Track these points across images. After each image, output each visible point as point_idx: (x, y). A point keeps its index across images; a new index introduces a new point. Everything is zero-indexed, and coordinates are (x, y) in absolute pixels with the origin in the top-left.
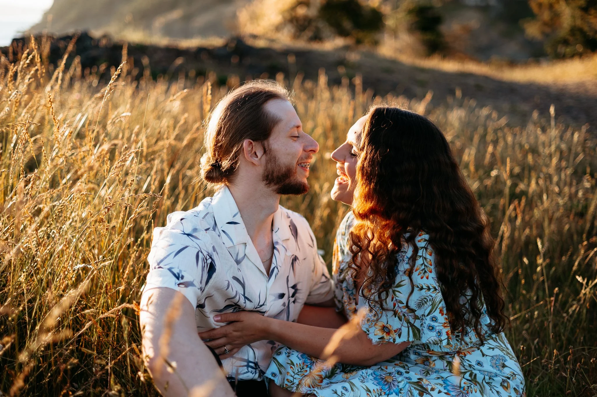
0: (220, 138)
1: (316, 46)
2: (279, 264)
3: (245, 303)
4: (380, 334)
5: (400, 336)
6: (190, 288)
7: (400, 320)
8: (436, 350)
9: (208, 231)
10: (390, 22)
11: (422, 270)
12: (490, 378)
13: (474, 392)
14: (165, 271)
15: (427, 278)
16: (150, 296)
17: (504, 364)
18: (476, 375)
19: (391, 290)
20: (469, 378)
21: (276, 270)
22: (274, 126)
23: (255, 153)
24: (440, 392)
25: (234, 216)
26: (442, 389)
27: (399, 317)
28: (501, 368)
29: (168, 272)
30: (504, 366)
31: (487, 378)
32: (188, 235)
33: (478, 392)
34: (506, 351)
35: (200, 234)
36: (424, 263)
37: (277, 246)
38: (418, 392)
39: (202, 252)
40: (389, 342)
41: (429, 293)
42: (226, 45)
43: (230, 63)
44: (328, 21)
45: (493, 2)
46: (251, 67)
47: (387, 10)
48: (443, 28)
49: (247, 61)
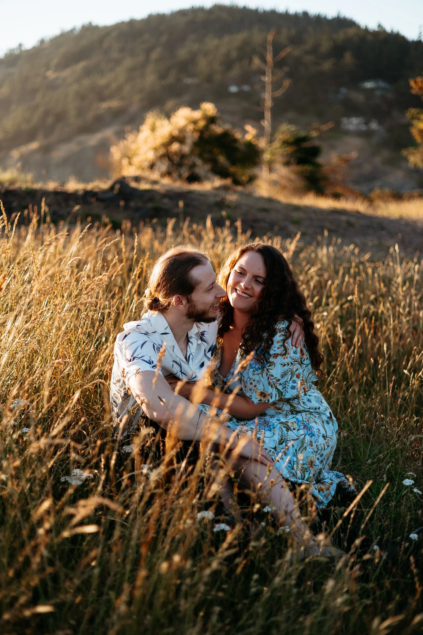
1: (195, 187)
4: (259, 398)
5: (271, 397)
10: (267, 156)
15: (287, 358)
19: (265, 369)
21: (191, 356)
22: (196, 286)
23: (182, 302)
25: (166, 330)
27: (271, 386)
32: (145, 334)
36: (285, 349)
39: (156, 344)
40: (265, 403)
41: (289, 366)
42: (112, 188)
43: (118, 206)
44: (201, 156)
45: (374, 126)
46: (137, 209)
47: (262, 144)
48: (321, 160)
49: (132, 204)
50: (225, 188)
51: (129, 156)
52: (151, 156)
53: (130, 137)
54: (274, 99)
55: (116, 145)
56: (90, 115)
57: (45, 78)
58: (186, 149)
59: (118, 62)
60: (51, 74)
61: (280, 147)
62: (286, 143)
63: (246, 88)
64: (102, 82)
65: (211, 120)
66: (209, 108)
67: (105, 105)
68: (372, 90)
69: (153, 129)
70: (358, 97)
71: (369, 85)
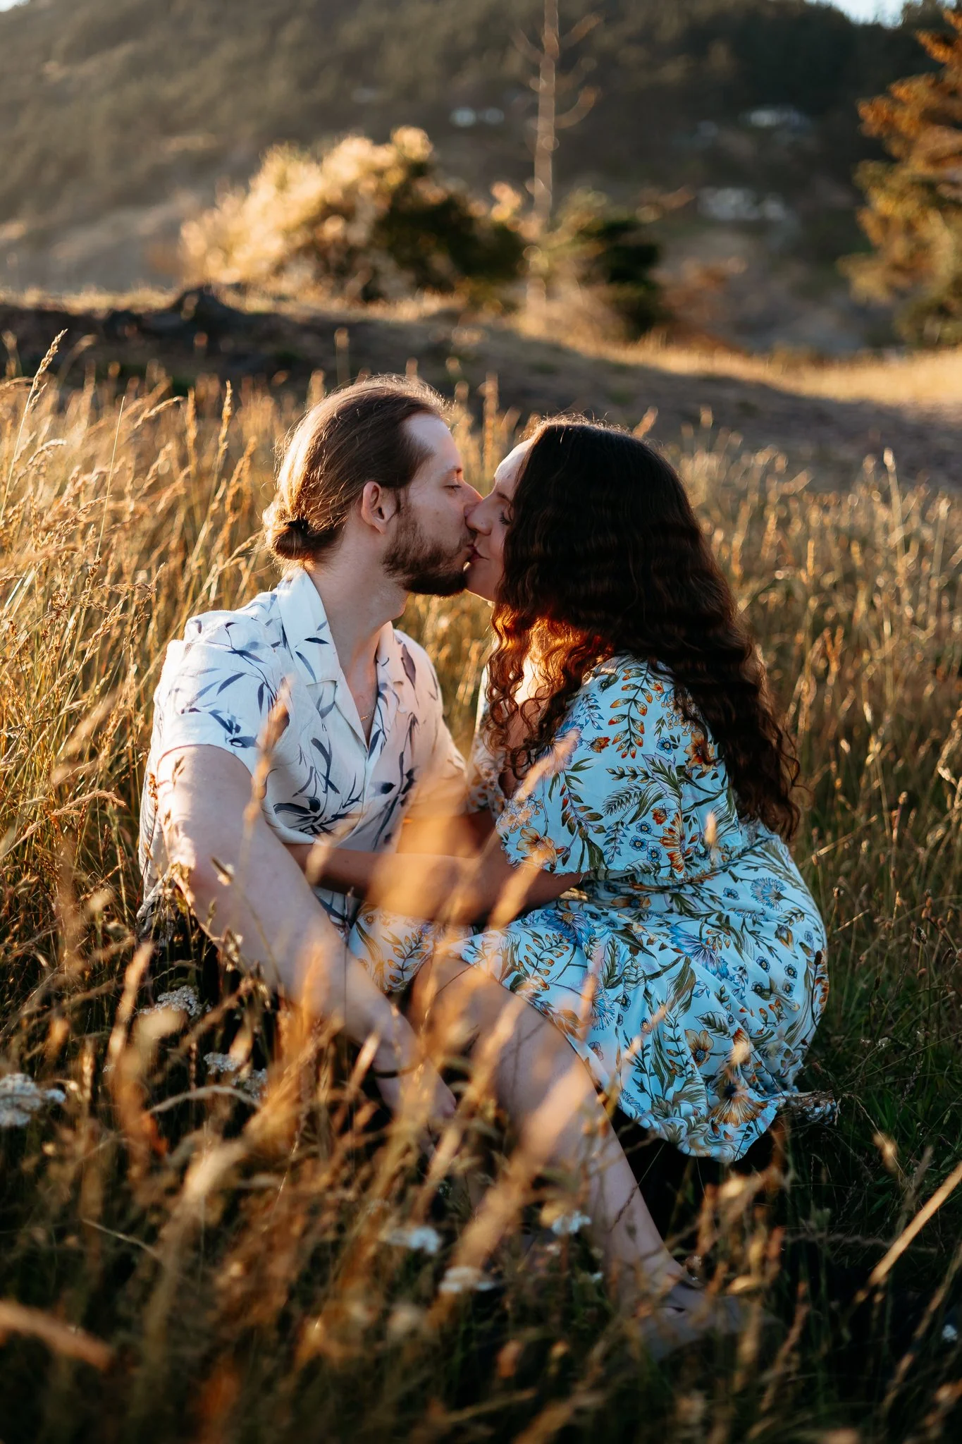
0: (318, 474)
1: (378, 312)
2: (387, 726)
3: (326, 792)
5: (565, 861)
6: (250, 749)
7: (571, 831)
8: (646, 883)
9: (277, 648)
10: (538, 261)
11: (626, 742)
12: (754, 922)
13: (724, 946)
14: (204, 715)
15: (633, 756)
16: (178, 760)
17: (779, 894)
18: (728, 917)
19: (561, 776)
20: (717, 923)
21: (381, 736)
22: (421, 462)
23: (380, 510)
24: (663, 947)
25: (319, 629)
26: (667, 942)
27: (569, 827)
28: (773, 901)
29: (212, 717)
30: (779, 897)
31: (749, 921)
32: (242, 653)
33: (732, 945)
34: (785, 873)
35: (264, 653)
36: (629, 729)
37: (384, 692)
38: (628, 946)
39: (268, 686)
41: (635, 782)
42: (178, 306)
43: (191, 347)
44: (392, 250)
45: (774, 210)
46: (237, 358)
47: (532, 228)
48: (661, 274)
49: (227, 344)
50: (451, 317)
51: (223, 246)
52: (275, 247)
53: (229, 204)
54: (560, 134)
55: (195, 220)
56: (141, 166)
57: (40, 78)
58: (359, 233)
59: (207, 47)
60: (54, 70)
61: (574, 243)
62: (584, 234)
63: (493, 116)
64: (171, 90)
65: (417, 170)
66: (412, 141)
67: (175, 145)
68: (767, 132)
69: (282, 185)
70: (739, 145)
71: (764, 118)
